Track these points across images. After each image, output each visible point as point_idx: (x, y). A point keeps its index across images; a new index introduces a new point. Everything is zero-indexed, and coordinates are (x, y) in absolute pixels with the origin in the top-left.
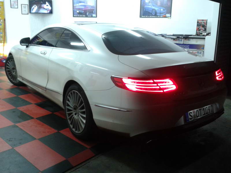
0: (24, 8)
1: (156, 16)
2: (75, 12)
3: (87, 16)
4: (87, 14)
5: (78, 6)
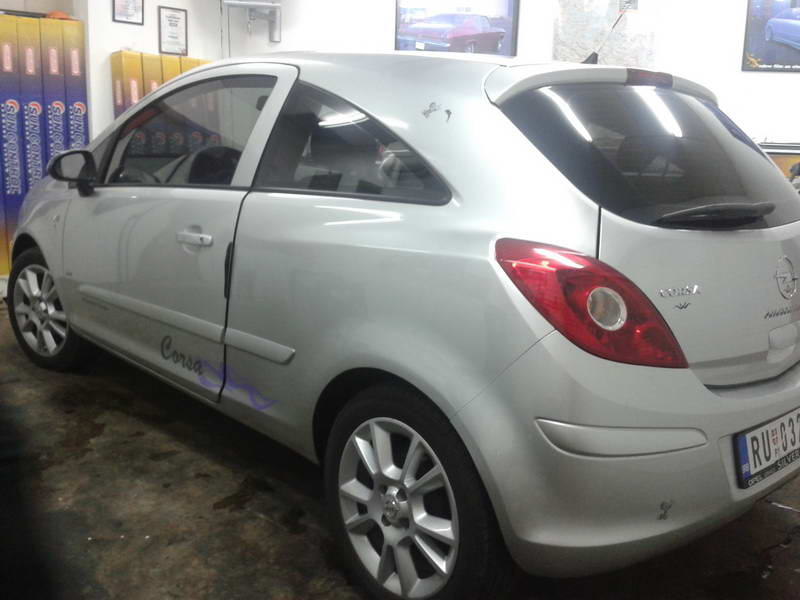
0: (171, 25)
2: (407, 46)
5: (422, 18)
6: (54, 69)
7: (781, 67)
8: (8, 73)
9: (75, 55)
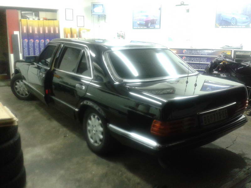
0: (80, 20)
1: (236, 27)
2: (135, 23)
3: (148, 27)
4: (149, 25)
6: (52, 32)
7: (224, 26)
8: (41, 34)
9: (57, 29)
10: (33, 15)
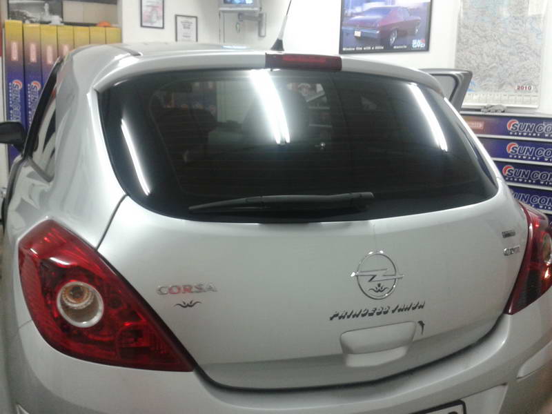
0: (185, 27)
2: (347, 34)
3: (388, 48)
5: (360, 12)
10: (43, 10)
